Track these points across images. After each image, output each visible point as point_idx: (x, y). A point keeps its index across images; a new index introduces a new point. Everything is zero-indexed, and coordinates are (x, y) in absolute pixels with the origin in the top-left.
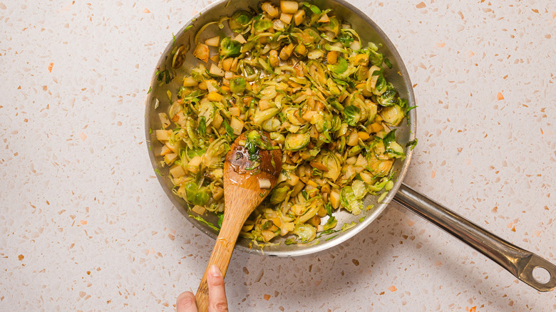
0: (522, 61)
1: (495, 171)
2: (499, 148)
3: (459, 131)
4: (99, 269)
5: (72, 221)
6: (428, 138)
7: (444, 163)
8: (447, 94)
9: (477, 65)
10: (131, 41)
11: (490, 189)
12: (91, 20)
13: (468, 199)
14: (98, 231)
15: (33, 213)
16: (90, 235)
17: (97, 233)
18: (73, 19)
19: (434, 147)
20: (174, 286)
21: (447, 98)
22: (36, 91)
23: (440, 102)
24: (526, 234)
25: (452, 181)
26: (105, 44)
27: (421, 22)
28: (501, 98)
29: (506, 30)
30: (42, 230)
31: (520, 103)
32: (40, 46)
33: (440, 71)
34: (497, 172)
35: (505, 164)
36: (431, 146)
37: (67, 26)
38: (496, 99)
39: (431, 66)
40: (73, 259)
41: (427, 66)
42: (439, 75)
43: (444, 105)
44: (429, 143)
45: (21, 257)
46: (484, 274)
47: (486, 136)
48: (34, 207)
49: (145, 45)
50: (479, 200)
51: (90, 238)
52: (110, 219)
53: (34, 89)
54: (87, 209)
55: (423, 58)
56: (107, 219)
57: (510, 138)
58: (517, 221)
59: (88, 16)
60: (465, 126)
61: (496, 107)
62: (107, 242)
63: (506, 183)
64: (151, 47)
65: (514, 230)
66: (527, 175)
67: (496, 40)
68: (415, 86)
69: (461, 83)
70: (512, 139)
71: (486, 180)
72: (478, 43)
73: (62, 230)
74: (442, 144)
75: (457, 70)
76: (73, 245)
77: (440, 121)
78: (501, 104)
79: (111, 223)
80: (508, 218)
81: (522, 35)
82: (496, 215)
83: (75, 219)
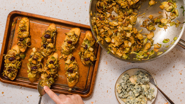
4: (31, 96)
10: (38, 12)
11: (172, 59)
12: (23, 5)
13: (164, 64)
18: (16, 5)
32: (5, 16)
34: (174, 53)
35: (177, 50)
37: (14, 8)
40: (21, 92)
45: (3, 93)
46: (171, 90)
49: (43, 14)
50: (168, 64)
58: (182, 71)
63: (178, 57)
64: (45, 14)
65: (181, 74)
71: (170, 56)
76: (21, 87)
80: (179, 70)
82: (174, 69)
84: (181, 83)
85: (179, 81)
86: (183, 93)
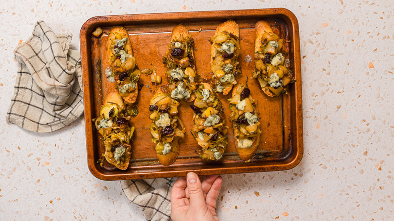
0: (389, 37)
1: (366, 123)
2: (369, 105)
3: (339, 92)
4: (59, 199)
5: (38, 162)
6: (314, 98)
7: (326, 117)
8: (329, 63)
9: (353, 41)
11: (362, 137)
12: (51, 6)
13: (344, 145)
14: (58, 170)
15: (8, 156)
16: (51, 173)
17: (57, 172)
18: (37, 6)
19: (318, 105)
20: (117, 212)
21: (329, 67)
22: (9, 62)
23: (324, 70)
24: (390, 172)
25: (332, 131)
26: (62, 25)
27: (309, 7)
28: (372, 66)
29: (376, 13)
30: (15, 169)
31: (386, 71)
32: (12, 27)
33: (324, 46)
34: (368, 124)
35: (374, 119)
36: (317, 104)
37: (33, 11)
38: (368, 67)
39: (317, 42)
40: (39, 191)
41: (314, 41)
42: (323, 49)
43: (327, 72)
44: (315, 102)
46: (356, 203)
47: (360, 96)
48: (8, 151)
50: (354, 146)
51: (52, 175)
52: (67, 161)
53: (7, 60)
54: (50, 153)
55: (311, 35)
56: (65, 161)
57: (378, 97)
58: (382, 162)
59: (49, 3)
60: (343, 88)
61: (368, 73)
62: (65, 178)
63: (375, 133)
65: (380, 169)
66: (391, 127)
67: (368, 21)
68: (304, 57)
69: (340, 55)
70: (380, 98)
71: (359, 130)
72: (354, 24)
73: (30, 169)
74: (325, 103)
75: (337, 45)
76: (39, 181)
77: (323, 85)
78: (371, 71)
79: (68, 163)
80: (375, 160)
81: (389, 17)
82: (367, 157)
83: (40, 161)
84: (380, 188)
85: (375, 184)
86: (382, 209)
